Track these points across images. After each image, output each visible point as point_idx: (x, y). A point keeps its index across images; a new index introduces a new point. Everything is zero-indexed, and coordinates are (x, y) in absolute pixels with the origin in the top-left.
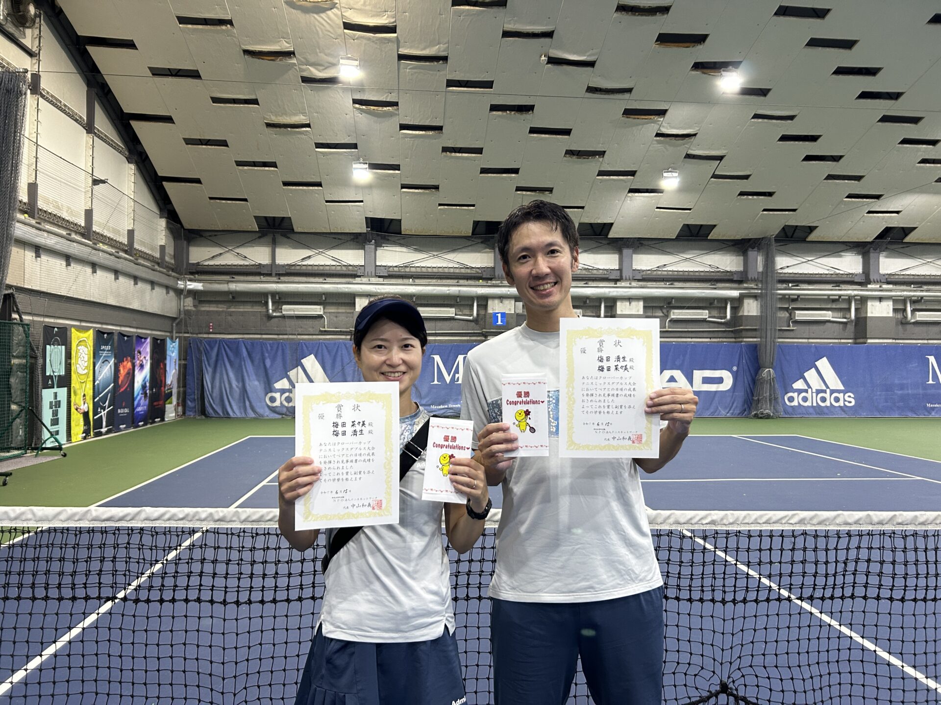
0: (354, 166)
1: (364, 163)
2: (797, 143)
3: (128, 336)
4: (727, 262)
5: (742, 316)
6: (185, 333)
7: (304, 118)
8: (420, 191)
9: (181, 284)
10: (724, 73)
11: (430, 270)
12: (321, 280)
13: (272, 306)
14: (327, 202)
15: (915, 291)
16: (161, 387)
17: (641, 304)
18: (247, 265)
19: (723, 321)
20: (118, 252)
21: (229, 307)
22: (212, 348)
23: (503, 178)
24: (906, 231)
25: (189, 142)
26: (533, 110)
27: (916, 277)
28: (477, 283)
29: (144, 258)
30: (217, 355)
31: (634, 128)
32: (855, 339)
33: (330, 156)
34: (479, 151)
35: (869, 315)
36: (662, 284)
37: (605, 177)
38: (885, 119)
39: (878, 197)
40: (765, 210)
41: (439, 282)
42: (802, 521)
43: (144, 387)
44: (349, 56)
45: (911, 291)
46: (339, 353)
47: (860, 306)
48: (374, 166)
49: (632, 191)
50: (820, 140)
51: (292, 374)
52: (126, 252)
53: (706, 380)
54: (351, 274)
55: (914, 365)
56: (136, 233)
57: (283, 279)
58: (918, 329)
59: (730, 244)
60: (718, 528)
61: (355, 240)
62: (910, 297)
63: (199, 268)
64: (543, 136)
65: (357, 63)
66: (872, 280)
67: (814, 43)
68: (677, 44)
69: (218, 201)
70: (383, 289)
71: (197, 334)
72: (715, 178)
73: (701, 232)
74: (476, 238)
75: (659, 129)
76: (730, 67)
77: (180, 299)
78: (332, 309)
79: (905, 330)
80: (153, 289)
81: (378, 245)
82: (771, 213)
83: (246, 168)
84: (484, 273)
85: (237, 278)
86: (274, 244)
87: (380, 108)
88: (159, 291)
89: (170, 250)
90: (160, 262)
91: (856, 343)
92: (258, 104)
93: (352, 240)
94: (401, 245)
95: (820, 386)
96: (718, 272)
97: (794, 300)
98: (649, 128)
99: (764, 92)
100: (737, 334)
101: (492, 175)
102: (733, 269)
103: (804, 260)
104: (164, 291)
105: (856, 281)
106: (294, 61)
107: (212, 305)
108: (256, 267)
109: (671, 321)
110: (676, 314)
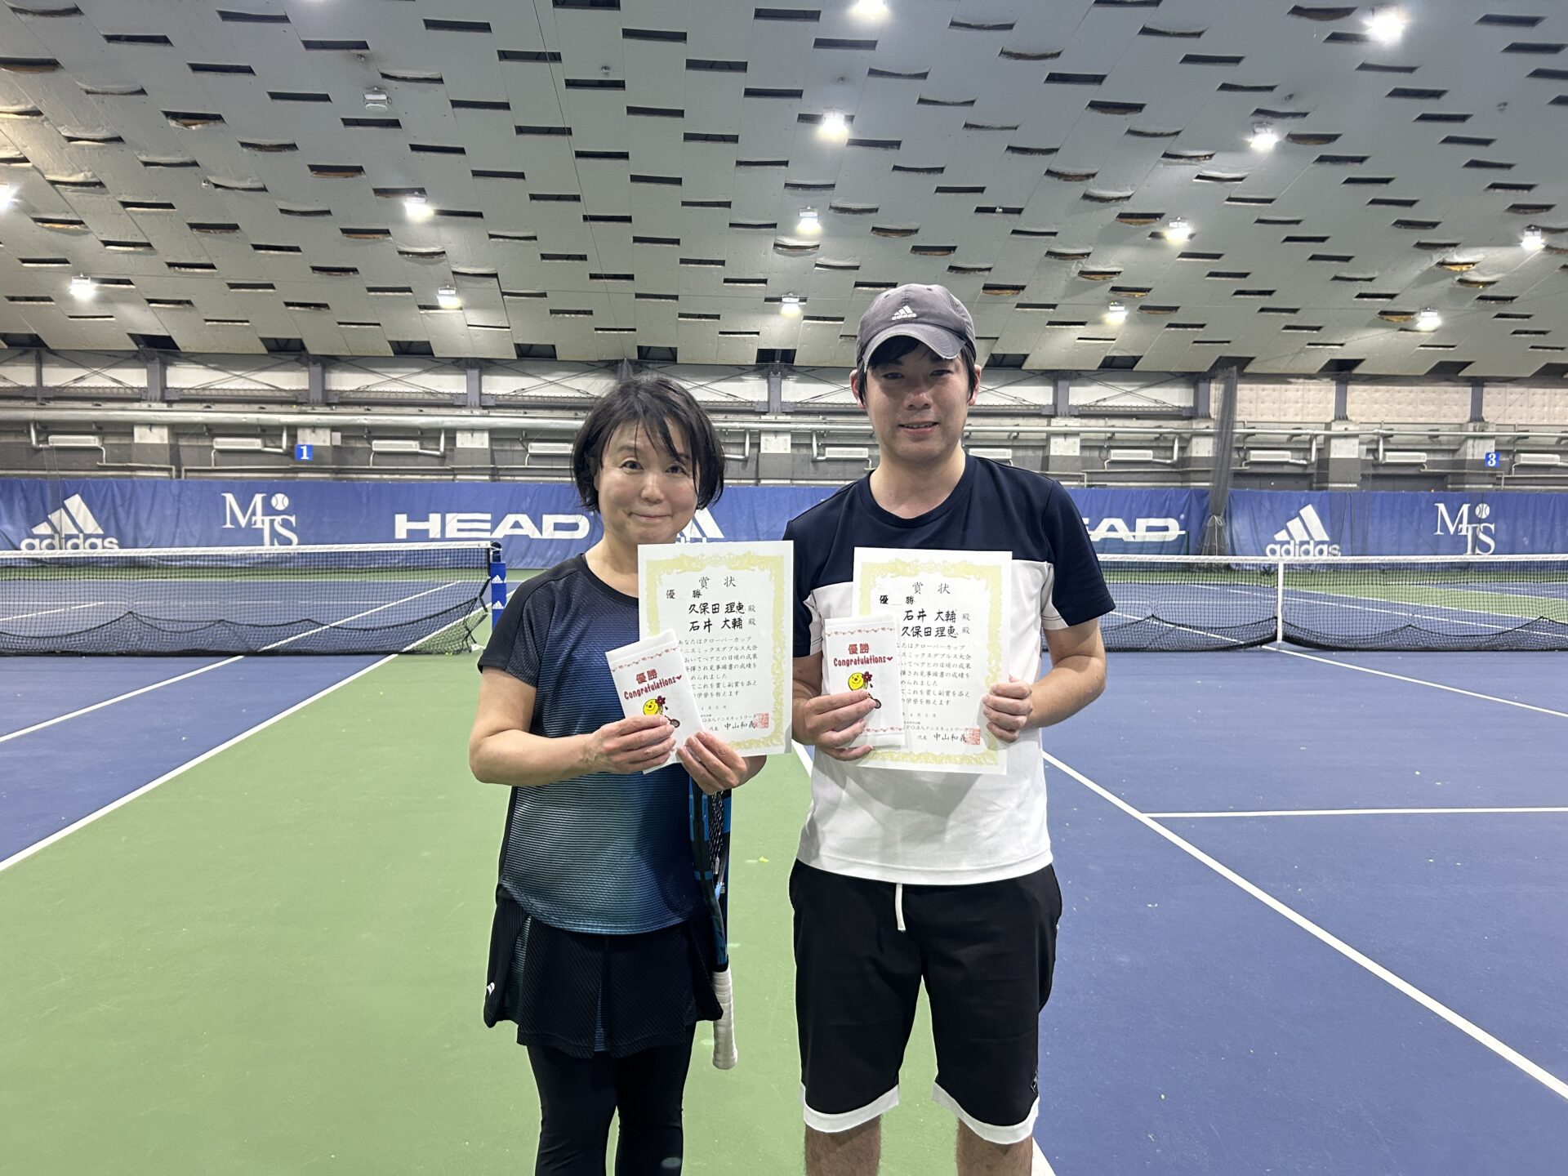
0: (74, 282)
1: (86, 278)
2: (565, 261)
4: (599, 387)
8: (173, 306)
10: (404, 199)
11: (233, 393)
12: (89, 405)
13: (36, 435)
14: (70, 316)
15: (821, 423)
17: (486, 435)
18: (8, 388)
23: (260, 293)
26: (239, 229)
31: (369, 246)
32: (756, 479)
33: (42, 271)
34: (211, 266)
35: (764, 451)
37: (379, 293)
38: (639, 240)
39: (715, 317)
40: (596, 329)
45: (818, 422)
46: (109, 494)
47: (753, 441)
48: (100, 281)
49: (421, 307)
50: (589, 259)
51: (54, 517)
53: (558, 527)
54: (130, 398)
57: (52, 404)
58: (833, 467)
61: (135, 358)
62: (814, 430)
64: (273, 252)
67: (479, 174)
72: (507, 295)
74: (275, 356)
75: (398, 248)
76: (410, 194)
78: (110, 441)
81: (165, 365)
82: (607, 332)
84: (299, 397)
86: (40, 362)
87: (67, 226)
91: (757, 485)
93: (131, 358)
94: (196, 363)
96: (590, 398)
98: (383, 246)
101: (247, 290)
108: (17, 390)
109: (532, 456)
110: (536, 448)
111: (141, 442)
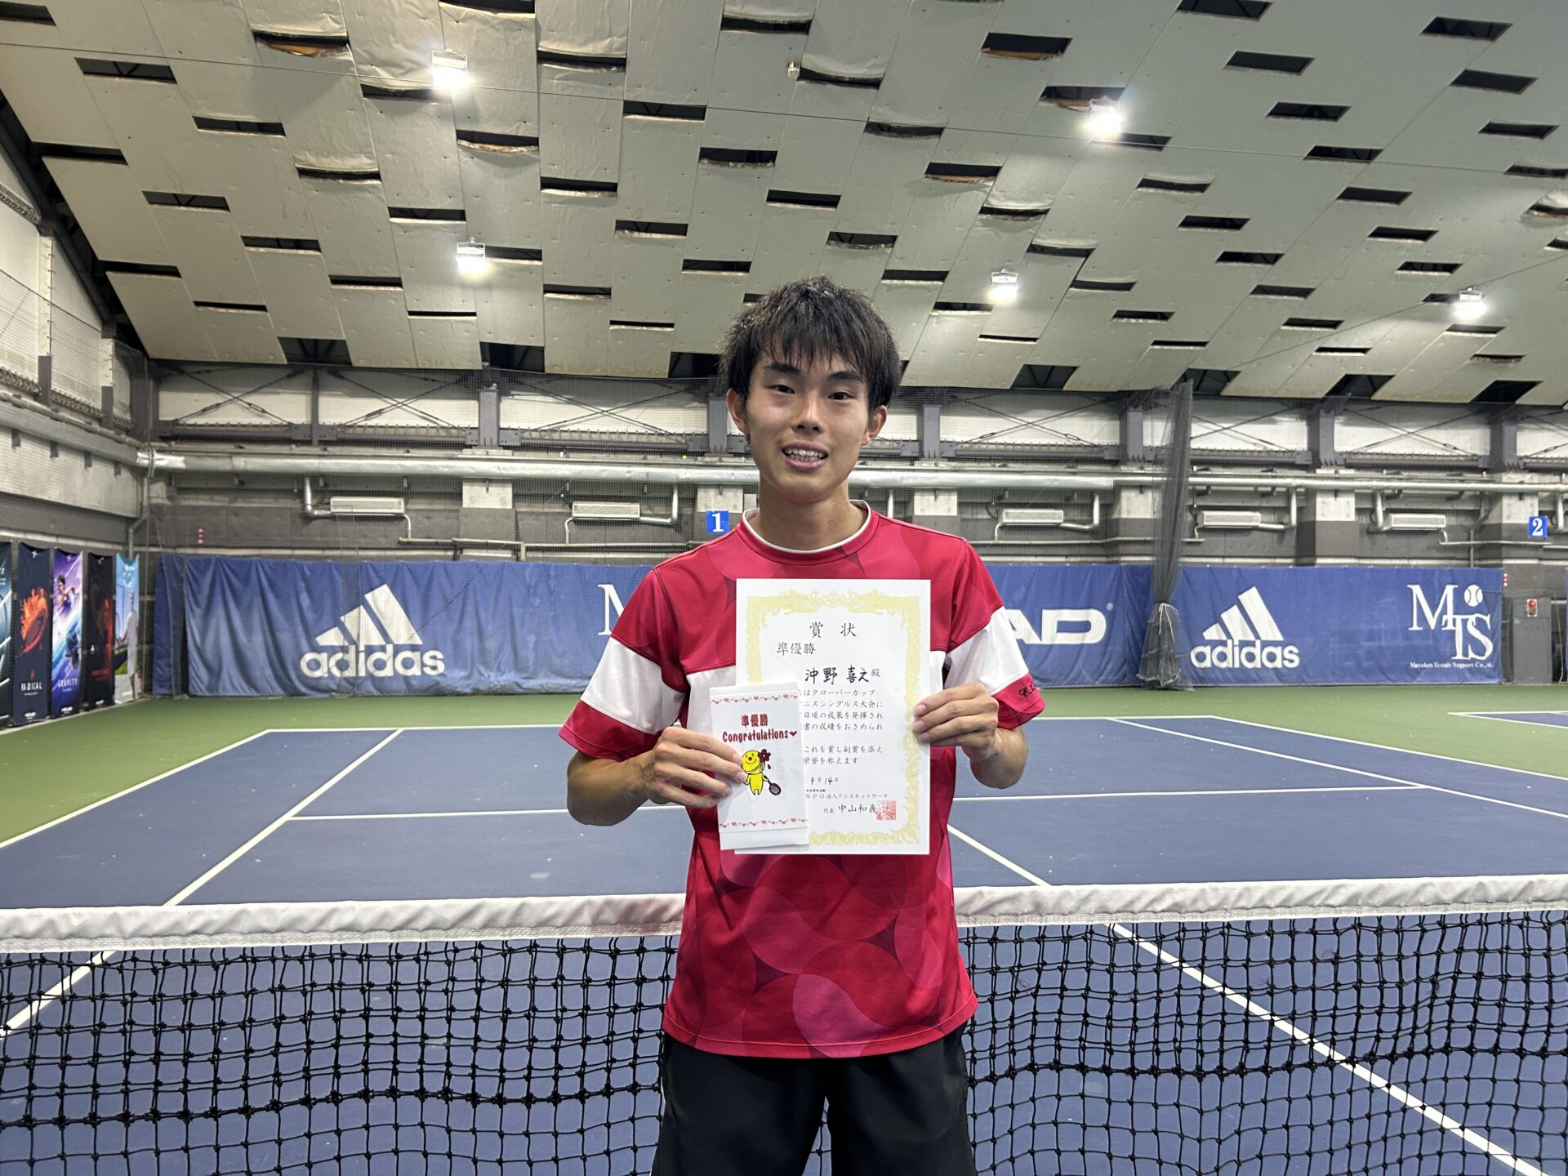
0: (460, 250)
1: (478, 247)
2: (1209, 230)
3: (39, 551)
4: (1093, 430)
5: (1118, 520)
6: (151, 545)
7: (368, 161)
8: (577, 297)
9: (143, 459)
10: (1094, 107)
11: (595, 437)
12: (401, 452)
13: (313, 497)
14: (411, 313)
15: (1388, 480)
16: (106, 642)
17: (954, 498)
18: (266, 426)
19: (1087, 527)
20: (19, 397)
21: (235, 500)
22: (203, 573)
23: (724, 278)
24: (1376, 382)
25: (154, 198)
26: (774, 161)
27: (1391, 457)
28: (678, 460)
29: (72, 409)
30: (212, 586)
31: (945, 197)
32: (1297, 557)
33: (417, 232)
34: (681, 229)
35: (1319, 518)
36: (988, 466)
37: (895, 282)
38: (1350, 194)
39: (1334, 325)
40: (1156, 343)
41: (612, 457)
42: (1352, 902)
43: (71, 643)
44: (450, 50)
45: (1382, 479)
46: (435, 583)
47: (1304, 504)
48: (494, 252)
49: (941, 306)
50: (1246, 227)
51: (349, 619)
52: (35, 397)
53: (1064, 627)
54: (453, 442)
55: (1389, 600)
56: (55, 363)
57: (331, 450)
58: (1394, 542)
59: (1099, 399)
60: (1187, 919)
61: (463, 383)
62: (1381, 489)
63: (178, 430)
64: (791, 206)
65: (464, 64)
66: (1323, 461)
67: (1242, 60)
68: (1017, 54)
69: (212, 309)
70: (512, 468)
71: (174, 548)
72: (1076, 287)
73: (1052, 380)
74: (676, 382)
75: (986, 201)
76: (1105, 98)
77: (142, 485)
78: (420, 505)
79: (1374, 544)
80: (88, 465)
81: (503, 393)
82: (1166, 347)
83: (262, 250)
84: (692, 443)
85: (249, 448)
86: (316, 388)
87: (506, 149)
88: (101, 472)
89: (122, 397)
90: (103, 418)
91: (1298, 564)
92: (283, 134)
93: (457, 382)
94: (545, 393)
95: (1244, 633)
96: (1079, 446)
97: (1201, 494)
98: (971, 197)
99: (1156, 142)
100: (1111, 549)
101: (704, 273)
102: (1104, 441)
103: (1217, 428)
104: (111, 470)
105: (1298, 462)
106: (348, 56)
107: (202, 496)
108: (283, 429)
109: (1004, 527)
110: (1012, 516)
111: (472, 506)
